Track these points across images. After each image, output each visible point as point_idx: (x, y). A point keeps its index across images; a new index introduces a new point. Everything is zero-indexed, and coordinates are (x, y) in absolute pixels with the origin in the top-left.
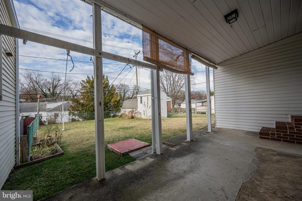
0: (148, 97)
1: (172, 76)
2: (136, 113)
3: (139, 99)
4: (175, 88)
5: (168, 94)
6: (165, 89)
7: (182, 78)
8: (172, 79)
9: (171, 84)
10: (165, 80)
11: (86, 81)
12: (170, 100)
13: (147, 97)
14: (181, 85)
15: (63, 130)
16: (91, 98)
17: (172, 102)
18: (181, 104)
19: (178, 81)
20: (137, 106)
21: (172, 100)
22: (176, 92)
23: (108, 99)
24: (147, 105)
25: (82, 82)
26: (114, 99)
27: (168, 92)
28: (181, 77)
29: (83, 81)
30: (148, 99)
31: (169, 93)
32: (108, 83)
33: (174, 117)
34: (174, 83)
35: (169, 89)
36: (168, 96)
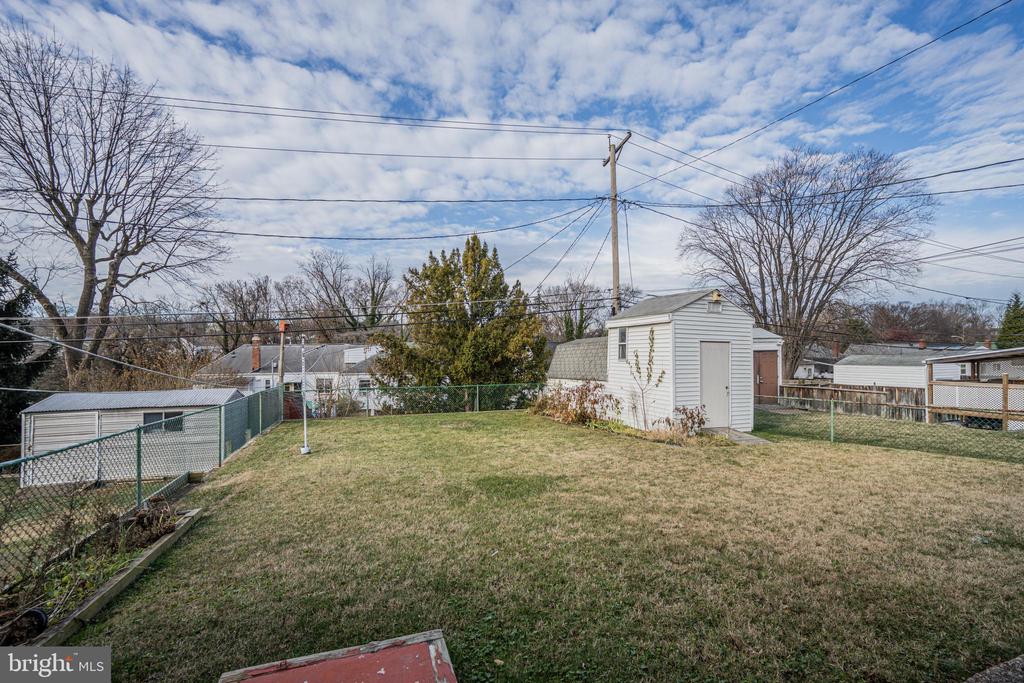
0: (652, 332)
1: (790, 239)
2: (596, 402)
3: (613, 339)
4: (803, 291)
5: (765, 318)
6: (751, 297)
7: (842, 243)
8: (786, 250)
9: (780, 275)
10: (754, 256)
11: (420, 271)
12: (775, 343)
13: (649, 328)
14: (836, 279)
15: (304, 450)
16: (437, 334)
17: (785, 356)
18: (835, 366)
19: (819, 261)
20: (604, 367)
21: (786, 344)
22: (808, 310)
23: (495, 339)
24: (650, 370)
25: (408, 276)
26: (518, 337)
27: (765, 310)
28: (838, 242)
29: (414, 272)
30: (652, 339)
31: (770, 313)
32: (500, 276)
33: (796, 435)
34: (795, 267)
35: (769, 299)
36: (767, 327)
